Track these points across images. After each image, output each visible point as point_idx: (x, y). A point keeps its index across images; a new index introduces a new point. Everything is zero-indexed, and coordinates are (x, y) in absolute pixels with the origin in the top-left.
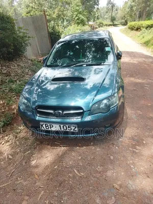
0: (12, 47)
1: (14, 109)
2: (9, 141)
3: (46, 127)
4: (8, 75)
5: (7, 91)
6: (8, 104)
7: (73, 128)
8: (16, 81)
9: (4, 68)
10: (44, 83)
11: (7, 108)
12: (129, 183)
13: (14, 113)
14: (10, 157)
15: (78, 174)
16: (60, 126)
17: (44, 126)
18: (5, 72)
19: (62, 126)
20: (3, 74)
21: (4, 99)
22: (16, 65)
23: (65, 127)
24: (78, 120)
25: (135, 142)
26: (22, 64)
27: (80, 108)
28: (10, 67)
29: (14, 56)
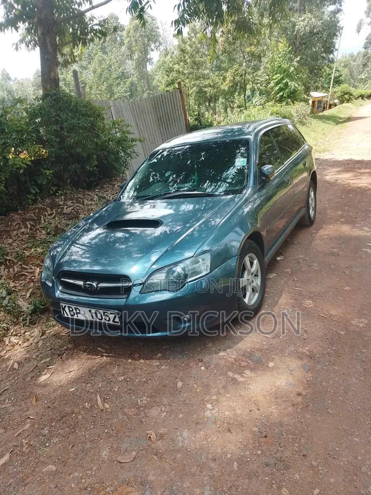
4: (72, 216)
12: (181, 435)
15: (101, 406)
18: (69, 210)
20: (64, 214)
22: (96, 198)
24: (121, 301)
25: (249, 361)
26: (109, 195)
27: (126, 278)
28: (82, 201)
29: (100, 179)
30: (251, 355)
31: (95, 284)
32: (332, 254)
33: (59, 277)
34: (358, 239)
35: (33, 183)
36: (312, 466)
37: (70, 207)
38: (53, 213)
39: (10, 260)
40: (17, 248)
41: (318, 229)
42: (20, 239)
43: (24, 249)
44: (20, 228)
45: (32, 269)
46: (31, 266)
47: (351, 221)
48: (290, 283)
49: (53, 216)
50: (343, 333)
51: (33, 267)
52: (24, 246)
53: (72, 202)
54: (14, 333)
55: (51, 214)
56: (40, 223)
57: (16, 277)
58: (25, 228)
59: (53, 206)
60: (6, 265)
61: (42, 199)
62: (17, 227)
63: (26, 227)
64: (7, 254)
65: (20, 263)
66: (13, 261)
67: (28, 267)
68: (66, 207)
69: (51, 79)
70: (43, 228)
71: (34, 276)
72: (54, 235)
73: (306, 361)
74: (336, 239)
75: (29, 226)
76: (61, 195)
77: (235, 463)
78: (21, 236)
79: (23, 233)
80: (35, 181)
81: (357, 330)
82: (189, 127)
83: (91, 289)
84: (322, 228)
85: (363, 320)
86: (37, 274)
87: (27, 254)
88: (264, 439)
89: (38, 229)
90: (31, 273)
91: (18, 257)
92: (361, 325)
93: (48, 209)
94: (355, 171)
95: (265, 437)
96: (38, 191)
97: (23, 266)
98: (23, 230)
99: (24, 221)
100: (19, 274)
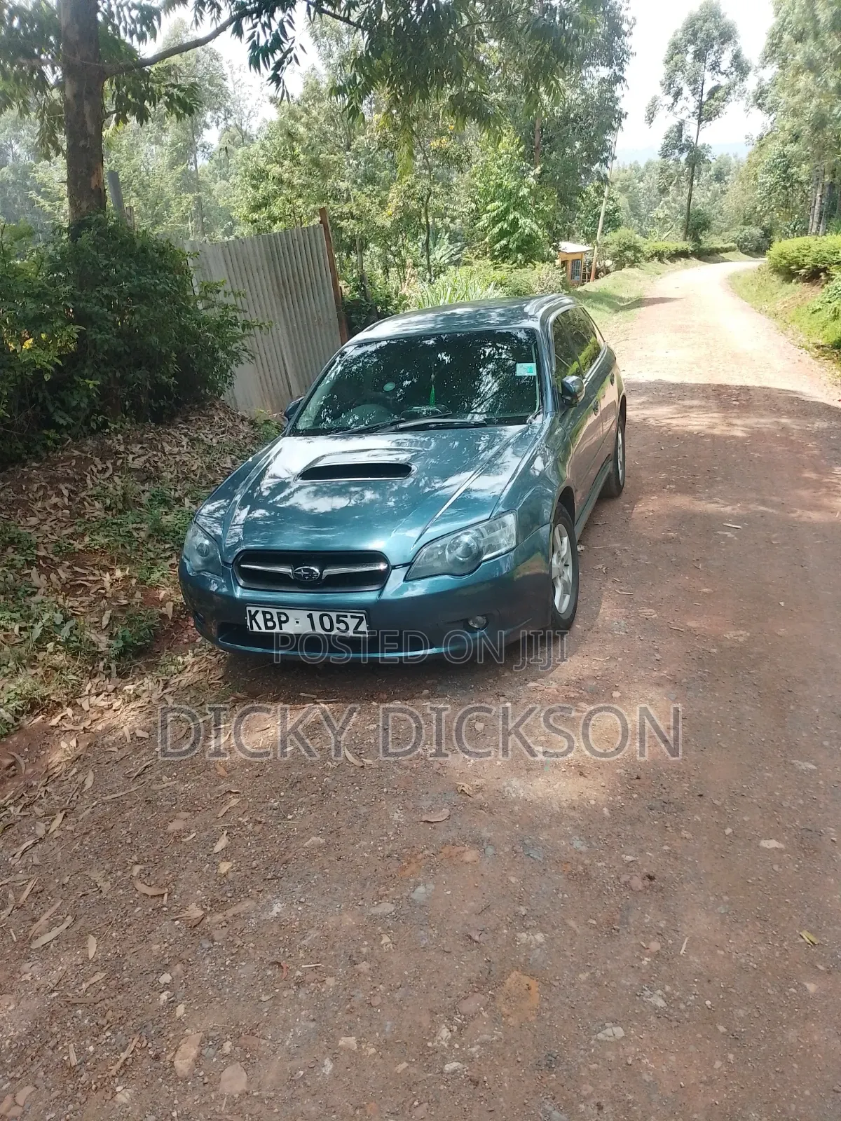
0: (173, 368)
1: (162, 603)
2: (138, 697)
3: (266, 621)
4: (149, 475)
5: (143, 534)
6: (142, 581)
7: (352, 623)
8: (179, 500)
9: (136, 448)
11: (138, 595)
12: (509, 785)
13: (164, 616)
14: (140, 733)
15: (357, 762)
16: (310, 616)
17: (259, 618)
18: (138, 464)
19: (316, 615)
20: (130, 470)
21: (130, 561)
22: (185, 441)
23: (326, 619)
24: (368, 596)
25: (581, 691)
26: (211, 436)
27: (377, 556)
28: (160, 446)
29: (178, 403)
30: (579, 683)
31: (317, 570)
32: (669, 541)
33: (237, 562)
34: (707, 517)
35: (58, 404)
36: (715, 807)
37: (139, 456)
38: (107, 468)
39: (44, 558)
40: (52, 534)
41: (633, 503)
42: (54, 518)
43: (70, 536)
44: (45, 497)
45: (94, 575)
46: (92, 569)
47: (687, 488)
48: (609, 585)
49: (107, 475)
50: (715, 650)
51: (96, 572)
52: (65, 532)
53: (142, 448)
54: (93, 691)
55: (104, 471)
56: (85, 488)
57: (71, 589)
58: (57, 496)
59: (106, 453)
60: (38, 566)
61: (75, 438)
62: (41, 493)
63: (59, 494)
64: (37, 546)
65: (67, 563)
66: (52, 560)
67: (86, 572)
68: (131, 457)
69: (92, 191)
70: (96, 497)
71: (103, 589)
72: (121, 512)
73: (669, 687)
74: (668, 516)
75: (66, 492)
76: (116, 432)
77: (605, 809)
78: (52, 511)
79: (55, 506)
80: (62, 402)
81: (737, 645)
82: (343, 303)
83: (311, 578)
84: (640, 499)
85: (741, 632)
86: (107, 585)
87: (78, 546)
88: (637, 781)
89: (84, 499)
90: (95, 582)
91: (61, 551)
92: (741, 639)
93: (97, 460)
94: (675, 404)
95: (638, 778)
96: (71, 421)
97: (77, 569)
98: (54, 500)
99: (54, 481)
100: (72, 583)
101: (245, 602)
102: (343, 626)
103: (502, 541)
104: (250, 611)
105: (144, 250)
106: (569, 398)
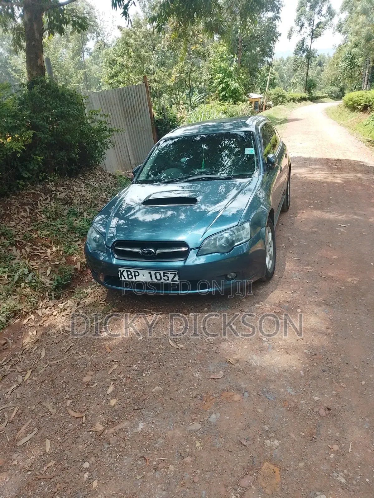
0: (77, 151)
1: (75, 263)
2: (65, 310)
3: (128, 275)
4: (67, 202)
5: (65, 230)
6: (65, 253)
7: (171, 276)
8: (82, 213)
9: (61, 189)
10: (133, 212)
11: (64, 259)
12: (252, 358)
13: (76, 269)
14: (67, 329)
15: (175, 346)
16: (150, 273)
17: (125, 274)
18: (62, 196)
19: (153, 272)
20: (59, 199)
21: (59, 243)
22: (83, 185)
23: (158, 275)
24: (179, 263)
25: (282, 309)
26: (95, 183)
27: (183, 244)
28: (72, 188)
29: (80, 167)
30: (280, 305)
31: (153, 250)
32: (314, 233)
33: (113, 246)
34: (330, 221)
35: (24, 168)
36: (355, 370)
37: (62, 193)
38: (48, 198)
39: (19, 242)
40: (22, 230)
41: (295, 214)
42: (23, 222)
43: (30, 231)
44: (19, 212)
45: (42, 249)
46: (41, 247)
47: (319, 207)
48: (288, 254)
49: (48, 201)
50: (343, 287)
51: (44, 248)
52: (28, 229)
53: (63, 189)
54: (44, 306)
55: (46, 199)
56: (37, 208)
57: (31, 257)
58: (24, 212)
59: (47, 191)
60: (16, 246)
61: (32, 184)
62: (16, 211)
63: (25, 211)
64: (15, 236)
65: (30, 244)
66: (22, 242)
67: (39, 248)
68: (58, 193)
69: (38, 67)
70: (42, 212)
71: (47, 256)
72: (54, 219)
73: (324, 306)
74: (312, 221)
75: (28, 210)
76: (51, 181)
77: (301, 372)
78: (22, 219)
79: (23, 217)
80: (26, 166)
81: (353, 285)
82: (154, 121)
83: (150, 254)
84: (297, 213)
85: (355, 278)
86: (49, 254)
87: (35, 236)
88: (315, 356)
89: (37, 213)
90: (43, 253)
91: (27, 238)
92: (355, 282)
93: (43, 194)
94: (308, 167)
95: (315, 355)
96: (30, 175)
97: (34, 247)
98: (23, 214)
99: (22, 205)
100: (32, 254)
101: (117, 266)
102: (166, 278)
103: (244, 236)
104: (120, 270)
105: (63, 94)
106: (270, 165)
